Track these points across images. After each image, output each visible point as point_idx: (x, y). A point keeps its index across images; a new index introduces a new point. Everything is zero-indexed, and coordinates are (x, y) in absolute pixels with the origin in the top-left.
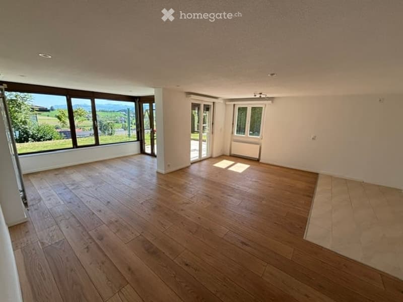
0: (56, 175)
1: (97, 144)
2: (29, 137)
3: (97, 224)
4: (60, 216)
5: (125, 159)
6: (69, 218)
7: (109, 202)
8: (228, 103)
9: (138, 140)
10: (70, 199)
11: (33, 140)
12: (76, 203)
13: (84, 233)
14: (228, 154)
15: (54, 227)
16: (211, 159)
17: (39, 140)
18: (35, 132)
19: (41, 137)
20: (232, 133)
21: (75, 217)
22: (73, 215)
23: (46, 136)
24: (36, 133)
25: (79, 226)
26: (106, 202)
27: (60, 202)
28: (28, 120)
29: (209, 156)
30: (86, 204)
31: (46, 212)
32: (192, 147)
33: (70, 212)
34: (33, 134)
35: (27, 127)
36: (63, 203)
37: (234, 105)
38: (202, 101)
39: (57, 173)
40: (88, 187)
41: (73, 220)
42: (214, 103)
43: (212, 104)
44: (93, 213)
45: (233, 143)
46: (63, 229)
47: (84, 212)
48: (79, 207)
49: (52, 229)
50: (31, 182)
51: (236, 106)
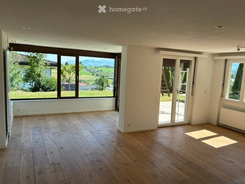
0: (40, 119)
1: (77, 96)
2: (40, 88)
3: (44, 162)
4: (25, 150)
5: (98, 113)
6: (30, 153)
7: (62, 148)
8: (216, 58)
9: (114, 96)
10: (38, 139)
11: (42, 90)
12: (40, 143)
13: (32, 166)
14: (215, 123)
15: (18, 157)
16: (188, 126)
17: (46, 91)
18: (45, 83)
19: (48, 88)
20: (222, 96)
21: (33, 154)
22: (33, 152)
23: (52, 87)
24: (45, 85)
25: (32, 161)
26: (60, 147)
27: (30, 140)
28: (41, 74)
29: (186, 122)
30: (46, 146)
31: (19, 145)
32: (161, 109)
33: (32, 148)
34: (43, 85)
35: (40, 79)
36: (32, 141)
37: (226, 60)
38: (178, 56)
39: (41, 118)
40: (55, 133)
41: (31, 155)
42: (196, 58)
43: (193, 60)
44: (46, 154)
45: (222, 109)
46: (22, 159)
47: (41, 151)
48: (40, 147)
49: (16, 157)
50: (22, 122)
51: (228, 61)
